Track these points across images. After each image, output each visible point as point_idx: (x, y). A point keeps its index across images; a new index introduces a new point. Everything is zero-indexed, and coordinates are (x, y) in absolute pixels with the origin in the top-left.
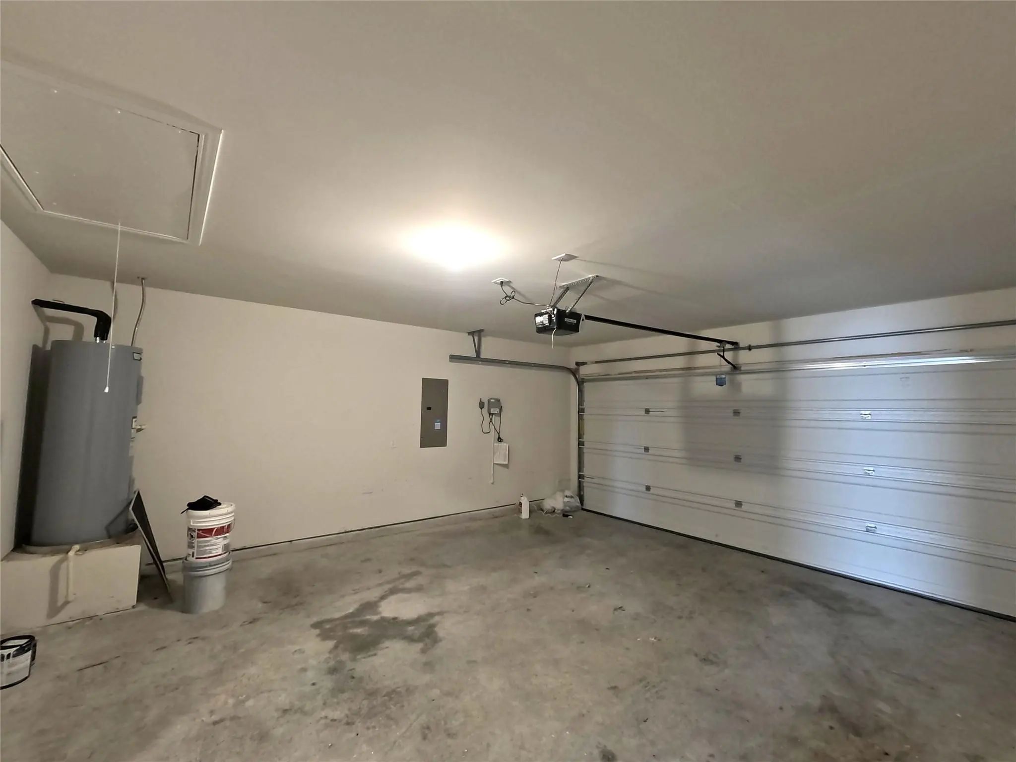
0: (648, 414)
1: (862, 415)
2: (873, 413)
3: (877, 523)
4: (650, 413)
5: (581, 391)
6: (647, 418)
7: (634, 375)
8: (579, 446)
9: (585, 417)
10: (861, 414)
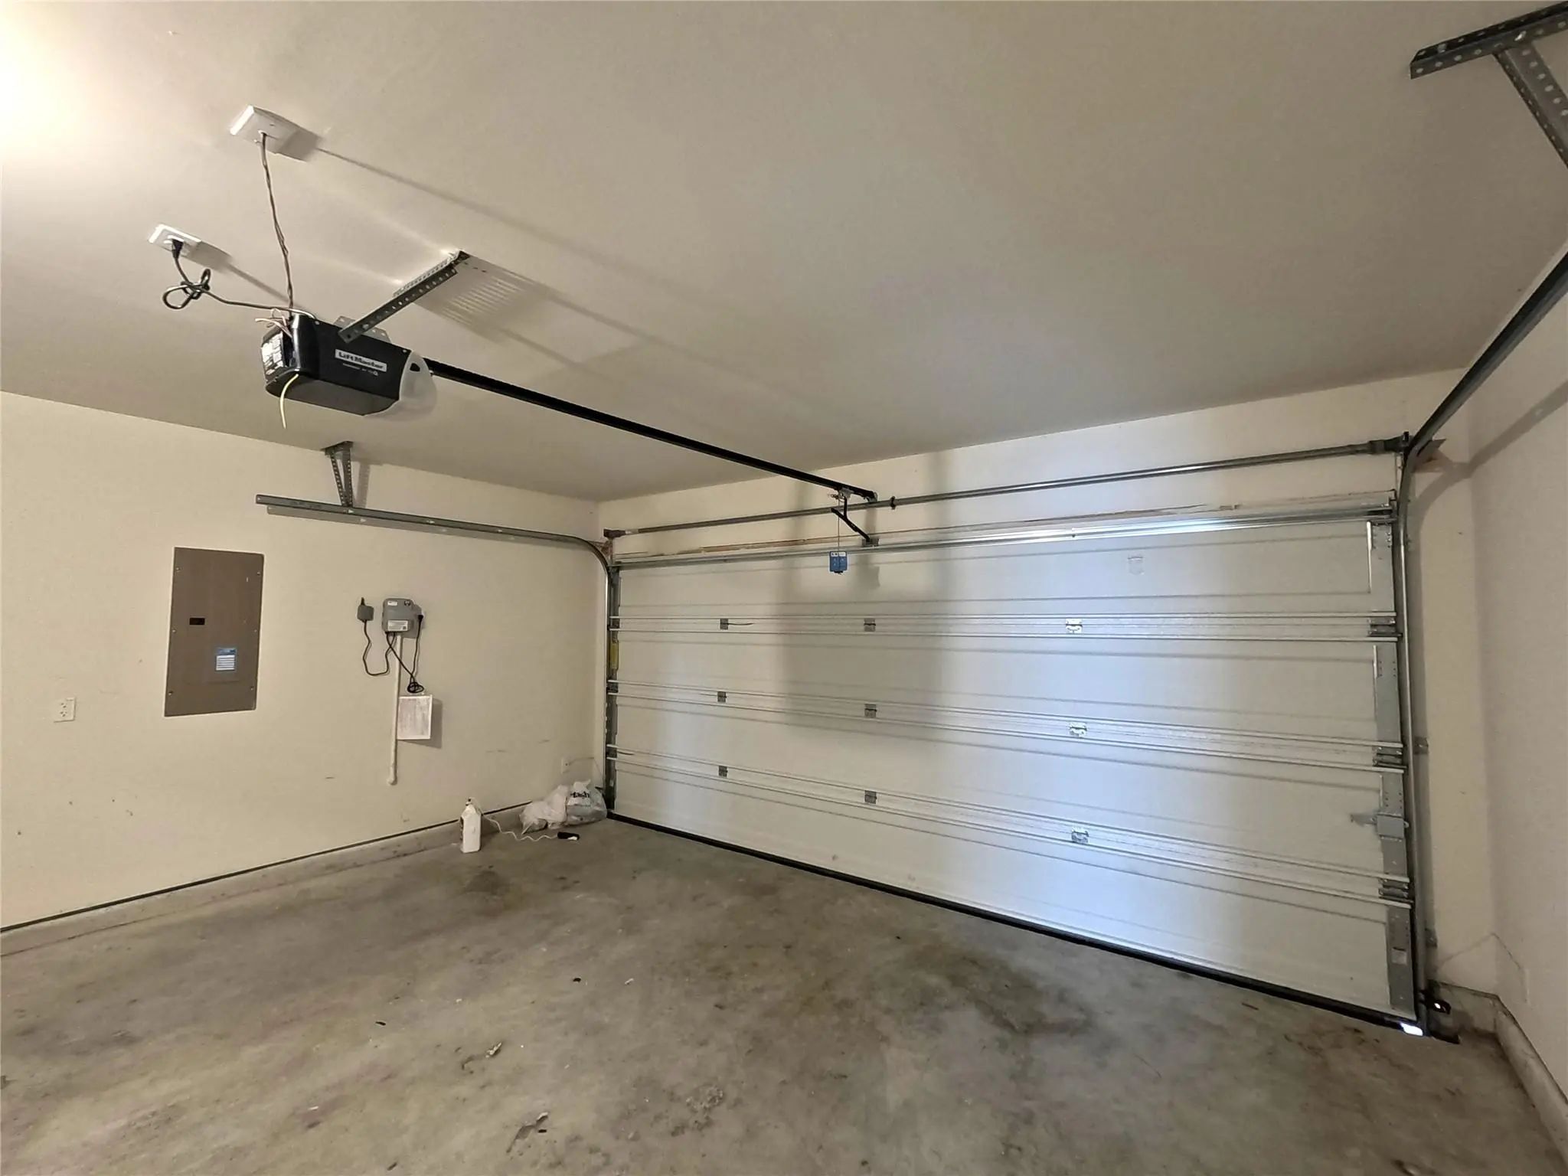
0: (727, 628)
1: (1068, 627)
2: (1085, 622)
3: (1089, 827)
4: (729, 626)
5: (613, 585)
6: (724, 637)
7: (703, 554)
8: (607, 692)
9: (620, 636)
10: (1067, 625)
